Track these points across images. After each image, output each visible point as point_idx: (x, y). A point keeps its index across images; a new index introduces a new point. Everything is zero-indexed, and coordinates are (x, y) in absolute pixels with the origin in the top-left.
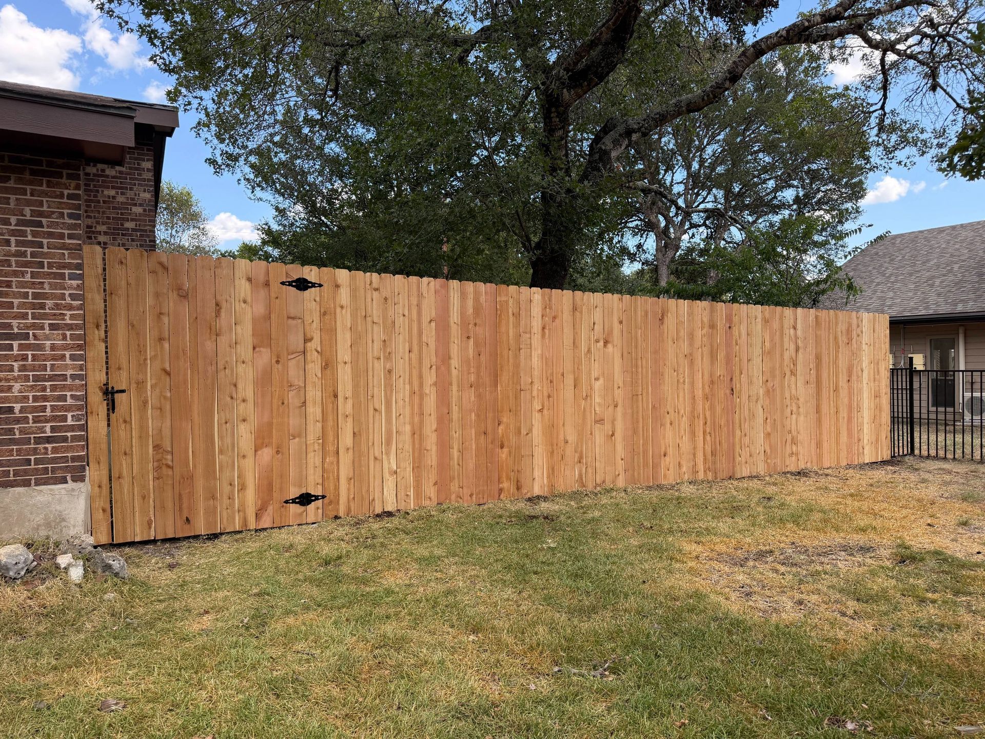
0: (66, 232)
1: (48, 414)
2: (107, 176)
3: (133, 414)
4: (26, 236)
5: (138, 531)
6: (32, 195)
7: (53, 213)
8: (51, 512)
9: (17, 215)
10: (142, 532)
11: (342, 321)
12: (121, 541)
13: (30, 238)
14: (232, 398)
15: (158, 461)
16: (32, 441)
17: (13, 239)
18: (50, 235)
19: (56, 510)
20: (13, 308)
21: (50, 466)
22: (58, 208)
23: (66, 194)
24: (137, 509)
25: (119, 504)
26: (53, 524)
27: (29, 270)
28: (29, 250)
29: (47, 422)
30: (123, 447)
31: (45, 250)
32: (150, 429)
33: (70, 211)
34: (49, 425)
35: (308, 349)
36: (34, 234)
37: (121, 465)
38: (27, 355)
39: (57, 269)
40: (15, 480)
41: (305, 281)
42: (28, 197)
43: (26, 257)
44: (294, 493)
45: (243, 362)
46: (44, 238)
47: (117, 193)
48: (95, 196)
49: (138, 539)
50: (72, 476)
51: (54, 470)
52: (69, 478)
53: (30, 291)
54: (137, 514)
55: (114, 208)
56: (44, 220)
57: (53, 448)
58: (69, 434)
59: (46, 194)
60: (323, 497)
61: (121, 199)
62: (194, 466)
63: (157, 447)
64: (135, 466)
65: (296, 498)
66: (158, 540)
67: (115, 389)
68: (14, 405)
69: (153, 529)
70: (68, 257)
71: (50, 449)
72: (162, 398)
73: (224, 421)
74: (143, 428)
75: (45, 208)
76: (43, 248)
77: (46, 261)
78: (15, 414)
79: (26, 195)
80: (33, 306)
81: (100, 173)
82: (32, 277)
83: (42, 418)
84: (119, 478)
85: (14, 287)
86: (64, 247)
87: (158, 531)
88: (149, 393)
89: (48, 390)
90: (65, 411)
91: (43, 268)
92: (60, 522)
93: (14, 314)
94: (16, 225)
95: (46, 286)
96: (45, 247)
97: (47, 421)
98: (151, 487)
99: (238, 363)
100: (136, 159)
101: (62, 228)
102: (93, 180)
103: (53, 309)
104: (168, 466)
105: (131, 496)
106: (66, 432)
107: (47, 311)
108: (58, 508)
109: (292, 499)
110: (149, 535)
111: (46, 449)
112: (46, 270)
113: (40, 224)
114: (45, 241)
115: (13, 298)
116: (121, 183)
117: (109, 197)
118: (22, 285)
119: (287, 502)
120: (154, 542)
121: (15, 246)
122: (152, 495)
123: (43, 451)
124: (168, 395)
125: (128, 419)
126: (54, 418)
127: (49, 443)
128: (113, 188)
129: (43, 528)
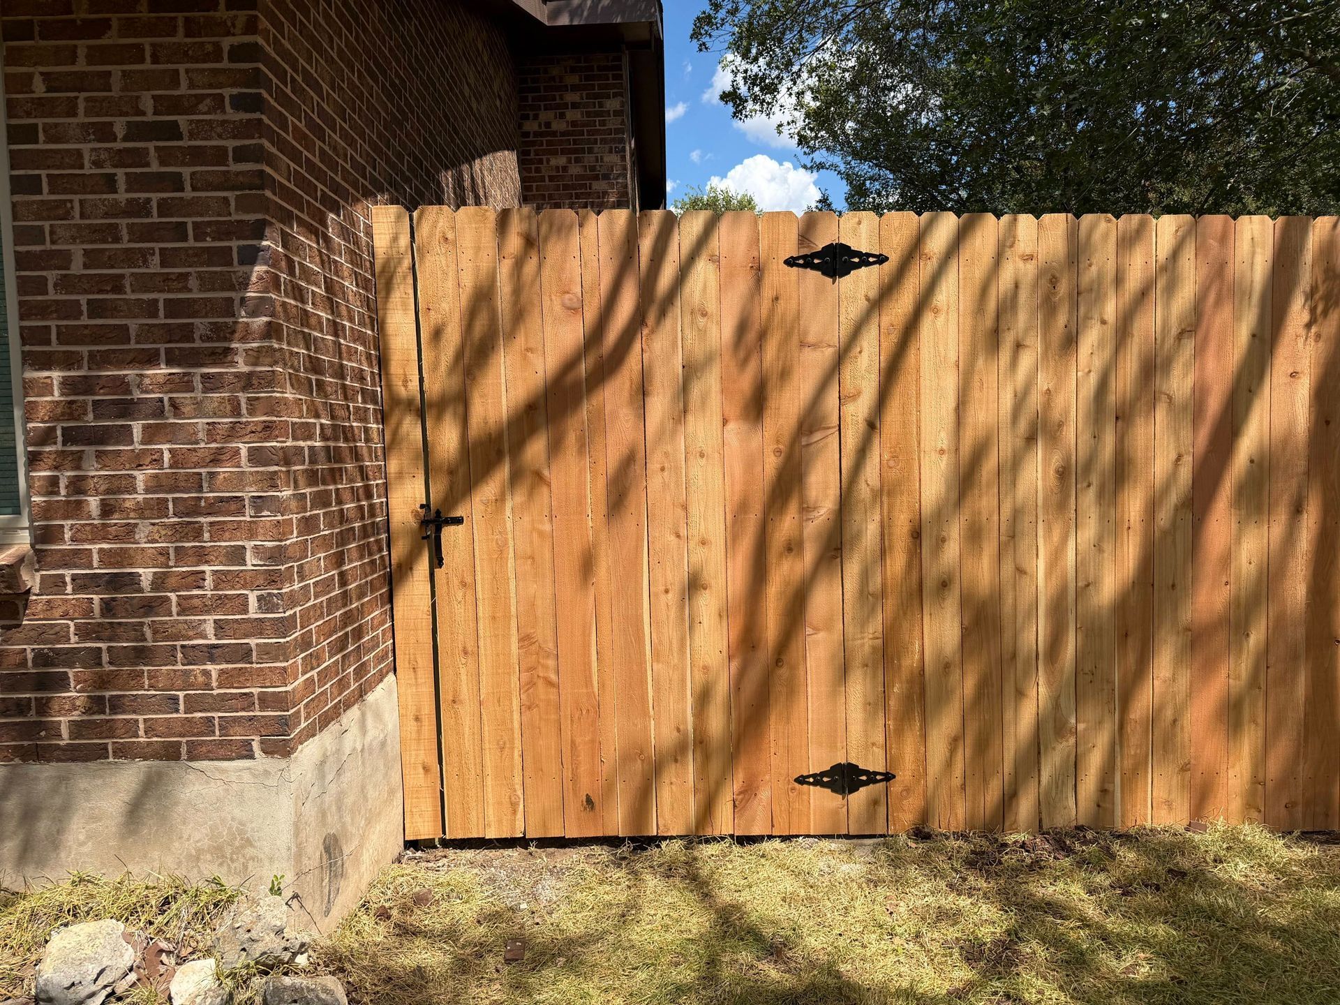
0: (231, 144)
1: (209, 593)
2: (554, 134)
3: (478, 568)
4: (148, 165)
5: (492, 818)
6: (155, 60)
7: (200, 99)
8: (223, 820)
9: (126, 114)
10: (500, 821)
11: (936, 345)
12: (460, 835)
13: (155, 167)
14: (678, 536)
15: (531, 669)
16: (180, 655)
17: (120, 173)
18: (197, 155)
19: (233, 819)
20: (128, 341)
21: (216, 715)
22: (211, 86)
23: (226, 49)
24: (489, 770)
25: (455, 759)
26: (228, 851)
27: (157, 246)
28: (155, 197)
29: (208, 612)
30: (461, 637)
31: (188, 194)
32: (513, 601)
33: (235, 91)
34: (210, 618)
35: (849, 419)
36: (165, 157)
37: (458, 674)
38: (161, 451)
39: (214, 239)
40: (149, 744)
41: (845, 249)
42: (148, 66)
43: (149, 214)
44: (819, 762)
45: (702, 455)
46: (183, 164)
47: (569, 161)
48: (538, 170)
49: (491, 834)
50: (262, 742)
51: (226, 725)
52: (256, 746)
53: (161, 297)
54: (489, 782)
55: (566, 187)
56: (182, 120)
57: (222, 672)
58: (253, 642)
59: (182, 54)
60: (888, 777)
61: (575, 170)
62: (602, 685)
63: (526, 640)
64: (484, 679)
65: (823, 774)
66: (532, 840)
67: (444, 516)
68: (141, 571)
69: (520, 815)
70: (237, 209)
71: (214, 675)
72: (535, 535)
73: (662, 588)
74: (499, 597)
75: (183, 90)
76: (182, 190)
77: (189, 221)
78: (141, 590)
79: (142, 61)
80: (170, 334)
81: (543, 129)
82: (163, 265)
83: (196, 602)
84: (454, 701)
85: (128, 289)
86: (226, 183)
87: (531, 821)
88: (509, 525)
89: (206, 536)
90: (244, 587)
91: (184, 238)
92: (243, 847)
93: (131, 356)
94: (126, 138)
95: (193, 283)
96: (188, 187)
97: (207, 610)
98: (516, 725)
99: (691, 458)
100: (596, 96)
101: (220, 136)
102: (533, 143)
103: (209, 339)
104: (550, 683)
105: (477, 742)
106: (246, 636)
107: (198, 344)
108: (237, 813)
109: (814, 776)
110: (513, 829)
111: (207, 674)
112: (191, 243)
113: (172, 131)
114: (186, 171)
115: (126, 317)
116: (575, 142)
117: (557, 168)
118: (144, 283)
119: (801, 780)
120: (522, 842)
121: (127, 191)
122: (518, 743)
123: (201, 679)
124: (547, 527)
125: (469, 580)
126: (220, 603)
127: (213, 660)
128: (563, 152)
129: (209, 857)
